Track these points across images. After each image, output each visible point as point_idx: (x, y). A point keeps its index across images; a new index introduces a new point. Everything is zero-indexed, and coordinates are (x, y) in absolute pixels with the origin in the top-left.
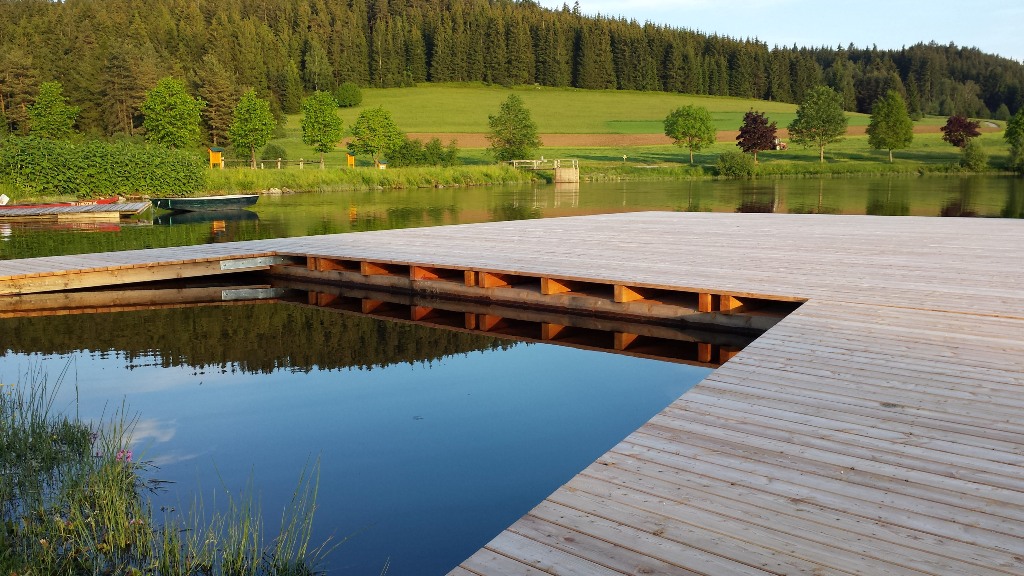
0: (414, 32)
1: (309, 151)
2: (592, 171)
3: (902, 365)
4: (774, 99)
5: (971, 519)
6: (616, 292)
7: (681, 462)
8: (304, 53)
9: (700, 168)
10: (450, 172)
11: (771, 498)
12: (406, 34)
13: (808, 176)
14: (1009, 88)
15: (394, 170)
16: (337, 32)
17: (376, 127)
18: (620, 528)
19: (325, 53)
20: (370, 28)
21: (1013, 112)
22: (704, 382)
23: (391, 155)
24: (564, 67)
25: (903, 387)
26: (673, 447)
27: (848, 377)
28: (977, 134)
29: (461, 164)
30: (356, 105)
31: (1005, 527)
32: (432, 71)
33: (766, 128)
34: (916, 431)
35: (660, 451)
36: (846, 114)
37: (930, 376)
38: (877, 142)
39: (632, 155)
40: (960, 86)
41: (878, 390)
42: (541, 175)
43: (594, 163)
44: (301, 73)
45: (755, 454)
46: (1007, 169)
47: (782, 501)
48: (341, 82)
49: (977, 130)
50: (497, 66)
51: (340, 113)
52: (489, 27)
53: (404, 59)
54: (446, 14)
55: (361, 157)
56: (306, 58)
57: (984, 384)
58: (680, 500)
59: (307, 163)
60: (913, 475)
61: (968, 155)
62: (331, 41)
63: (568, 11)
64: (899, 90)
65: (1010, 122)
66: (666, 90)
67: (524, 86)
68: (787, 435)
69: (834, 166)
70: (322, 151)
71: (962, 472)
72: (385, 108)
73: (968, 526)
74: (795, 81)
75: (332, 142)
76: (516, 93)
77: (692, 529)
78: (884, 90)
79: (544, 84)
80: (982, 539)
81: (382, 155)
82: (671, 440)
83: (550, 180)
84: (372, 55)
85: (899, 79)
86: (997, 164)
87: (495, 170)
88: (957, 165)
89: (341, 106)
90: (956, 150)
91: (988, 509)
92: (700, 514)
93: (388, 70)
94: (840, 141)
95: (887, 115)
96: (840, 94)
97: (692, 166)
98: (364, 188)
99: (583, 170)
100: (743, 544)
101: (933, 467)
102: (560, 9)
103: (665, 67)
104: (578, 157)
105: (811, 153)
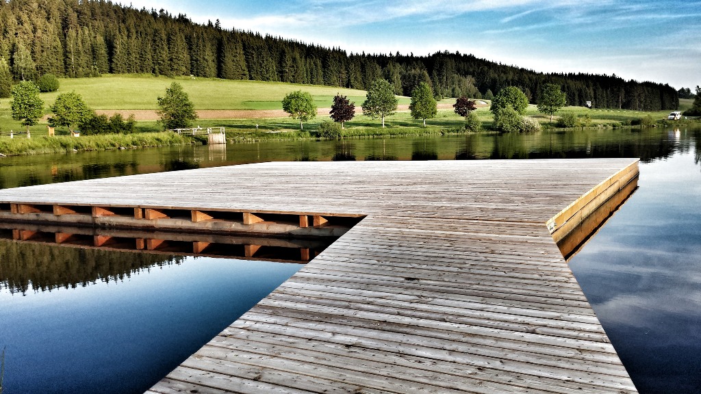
0: (98, 38)
1: (18, 125)
2: (235, 135)
3: (420, 253)
4: (352, 87)
5: (454, 346)
6: (245, 217)
7: (277, 328)
8: (12, 52)
9: (307, 132)
10: (129, 138)
11: (333, 346)
12: (92, 39)
13: (375, 137)
14: (492, 80)
15: (85, 137)
16: (38, 37)
17: (70, 106)
18: (231, 379)
19: (29, 53)
20: (64, 35)
21: (495, 94)
22: (297, 274)
23: (83, 126)
24: (210, 63)
25: (419, 267)
26: (272, 320)
27: (388, 263)
28: (474, 109)
29: (138, 132)
30: (55, 90)
31: (473, 350)
32: (113, 65)
33: (348, 106)
34: (425, 294)
35: (263, 323)
36: (397, 97)
37: (435, 259)
38: (416, 115)
39: (262, 124)
40: (463, 79)
41: (405, 270)
42: (197, 139)
43: (236, 130)
44: (10, 67)
45: (325, 318)
46: (492, 130)
47: (340, 347)
48: (42, 74)
49: (474, 106)
50: (162, 62)
51: (42, 96)
52: (155, 36)
53: (91, 57)
54: (122, 25)
55: (59, 128)
56: (14, 57)
57: (467, 262)
58: (274, 354)
59: (17, 133)
60: (422, 322)
61: (470, 121)
62: (33, 44)
63: (212, 26)
64: (428, 82)
65: (493, 101)
66: (282, 81)
67: (183, 77)
68: (347, 304)
69: (392, 130)
70: (28, 124)
71: (451, 317)
72: (77, 93)
73: (452, 351)
74: (365, 76)
75: (36, 117)
76: (177, 82)
77: (281, 373)
78: (419, 82)
79: (198, 76)
80: (459, 359)
81: (76, 126)
82: (271, 315)
83: (205, 142)
84: (66, 54)
85: (427, 75)
86: (487, 127)
87: (165, 135)
88: (464, 128)
89: (42, 91)
90: (462, 119)
91: (464, 339)
92: (286, 362)
93: (79, 65)
94: (394, 114)
95: (421, 98)
96: (393, 84)
97: (302, 131)
98: (62, 151)
99: (228, 135)
100: (312, 379)
101: (433, 316)
102: (206, 24)
103: (281, 66)
104: (224, 126)
105: (377, 122)
